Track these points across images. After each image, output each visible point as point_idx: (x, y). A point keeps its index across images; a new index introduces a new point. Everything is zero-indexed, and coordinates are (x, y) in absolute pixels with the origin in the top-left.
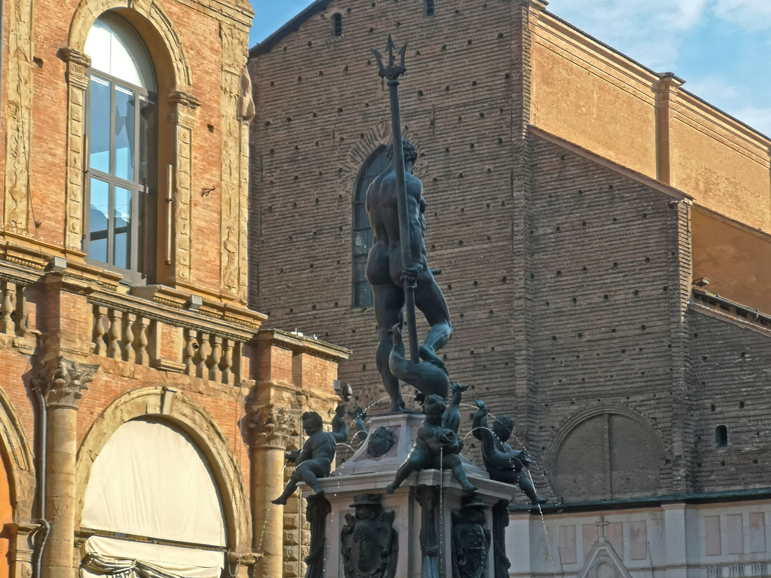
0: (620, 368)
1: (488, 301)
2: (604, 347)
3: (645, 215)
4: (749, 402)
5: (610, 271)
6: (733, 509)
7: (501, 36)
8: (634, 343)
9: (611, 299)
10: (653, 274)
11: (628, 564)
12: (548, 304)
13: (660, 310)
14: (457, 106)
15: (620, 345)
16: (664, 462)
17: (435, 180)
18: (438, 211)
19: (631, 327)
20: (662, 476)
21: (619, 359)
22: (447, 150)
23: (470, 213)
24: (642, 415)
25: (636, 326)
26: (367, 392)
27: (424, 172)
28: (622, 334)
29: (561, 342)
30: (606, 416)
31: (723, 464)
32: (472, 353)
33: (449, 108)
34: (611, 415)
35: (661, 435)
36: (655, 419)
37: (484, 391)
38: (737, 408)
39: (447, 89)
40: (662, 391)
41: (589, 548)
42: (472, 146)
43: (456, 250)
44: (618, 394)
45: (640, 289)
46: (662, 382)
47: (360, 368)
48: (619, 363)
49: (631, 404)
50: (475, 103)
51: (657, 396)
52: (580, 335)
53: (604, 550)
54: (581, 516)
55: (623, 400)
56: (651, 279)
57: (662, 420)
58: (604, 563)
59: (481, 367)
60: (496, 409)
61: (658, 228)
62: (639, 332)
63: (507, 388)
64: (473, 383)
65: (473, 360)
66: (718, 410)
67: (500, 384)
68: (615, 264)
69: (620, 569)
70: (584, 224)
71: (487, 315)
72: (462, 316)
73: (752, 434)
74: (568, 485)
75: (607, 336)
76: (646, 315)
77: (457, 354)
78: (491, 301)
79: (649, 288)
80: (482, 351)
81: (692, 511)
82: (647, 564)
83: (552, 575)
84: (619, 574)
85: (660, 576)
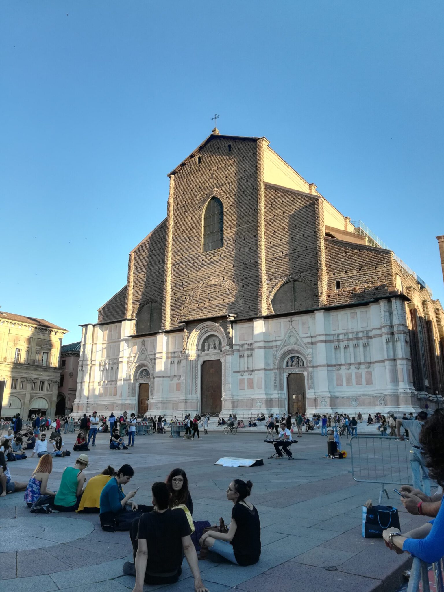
0: (298, 263)
1: (249, 245)
2: (292, 256)
3: (307, 206)
4: (349, 271)
5: (293, 228)
6: (344, 311)
7: (254, 153)
8: (303, 253)
9: (294, 238)
10: (310, 227)
11: (301, 335)
12: (271, 243)
13: (313, 240)
15: (297, 255)
16: (315, 296)
17: (231, 205)
18: (232, 216)
19: (302, 247)
20: (314, 302)
21: (297, 260)
22: (235, 195)
23: (242, 215)
24: (306, 280)
25: (303, 247)
26: (206, 281)
27: (227, 203)
28: (298, 250)
29: (275, 256)
31: (339, 295)
32: (243, 263)
33: (236, 180)
34: (294, 281)
35: (314, 286)
36: (311, 280)
37: (248, 276)
38: (344, 274)
39: (235, 174)
41: (286, 330)
42: (244, 192)
43: (238, 228)
44: (297, 273)
45: (305, 233)
46: (314, 266)
47: (205, 273)
48: (297, 261)
49: (302, 276)
50: (245, 177)
51: (312, 272)
52: (283, 253)
53: (292, 331)
54: (283, 319)
55: (299, 275)
56: (309, 229)
57: (314, 281)
58: (292, 336)
59: (246, 268)
60: (251, 283)
61: (312, 210)
62: (305, 249)
63: (256, 275)
64: (243, 274)
65: (243, 266)
66: (336, 275)
67: (253, 274)
68: (296, 226)
69: (298, 337)
70: (284, 213)
71: (249, 249)
72: (240, 251)
73: (350, 283)
74: (278, 308)
75: (292, 252)
76: (307, 243)
77: (238, 264)
78: (250, 244)
79: (308, 233)
80: (247, 262)
81: (327, 314)
82: (309, 335)
83: (272, 341)
84: (298, 340)
85: (314, 340)
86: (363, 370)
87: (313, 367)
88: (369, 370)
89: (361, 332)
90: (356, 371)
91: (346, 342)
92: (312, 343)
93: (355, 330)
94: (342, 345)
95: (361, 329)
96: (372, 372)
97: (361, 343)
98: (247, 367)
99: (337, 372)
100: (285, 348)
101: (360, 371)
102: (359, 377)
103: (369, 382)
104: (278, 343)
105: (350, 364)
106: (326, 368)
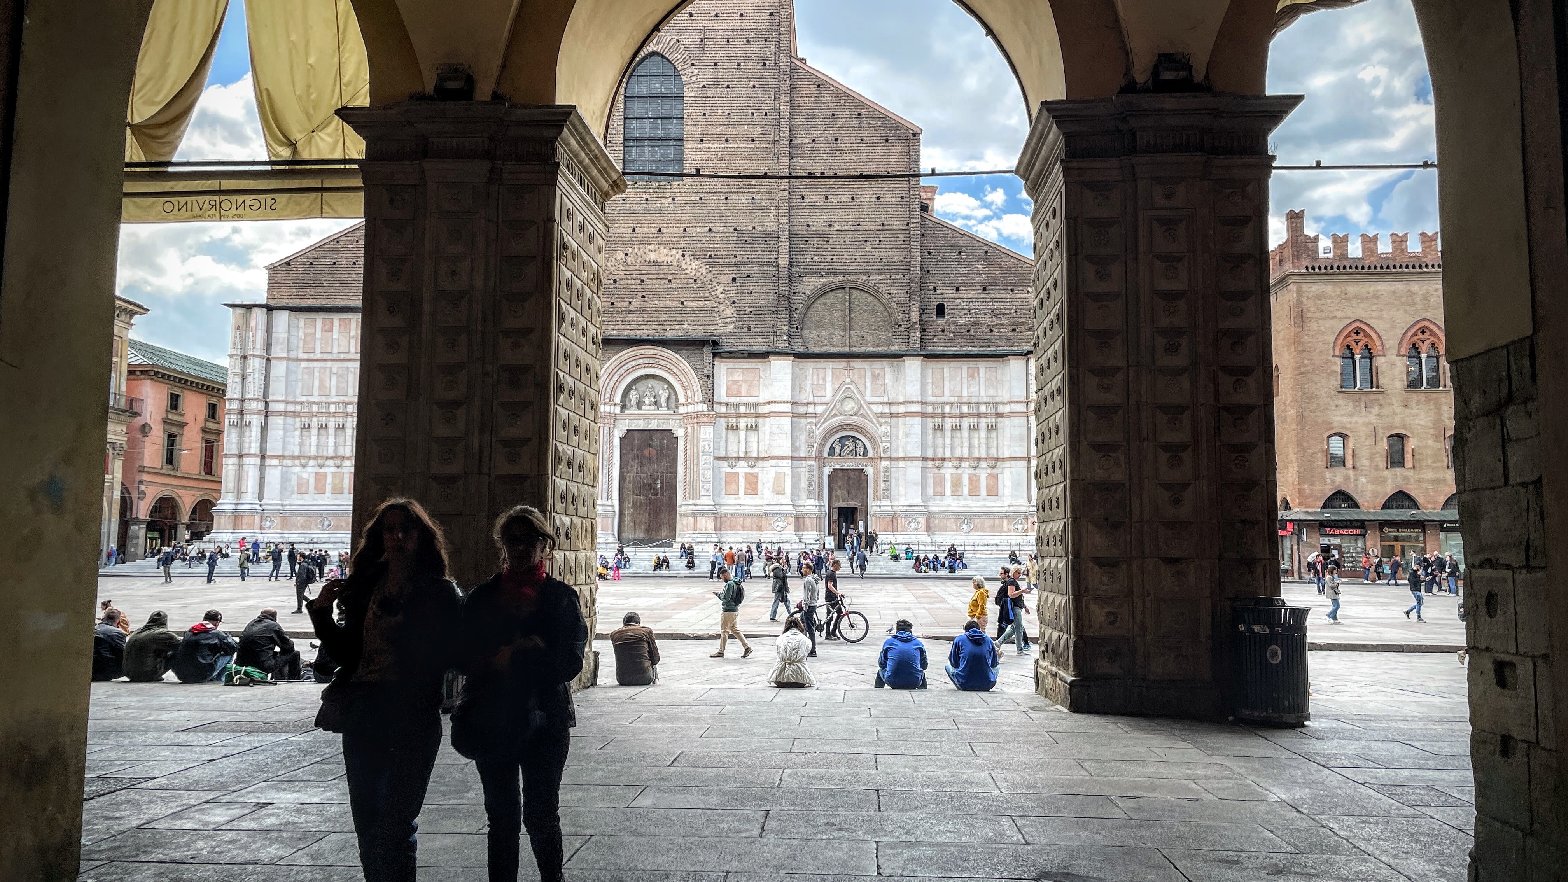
0: (863, 254)
1: (750, 190)
2: (850, 236)
3: (887, 140)
4: (963, 288)
5: (857, 179)
6: (955, 363)
8: (875, 236)
9: (858, 200)
10: (893, 186)
11: (868, 398)
12: (803, 198)
13: (897, 213)
14: (726, 30)
15: (863, 236)
16: (897, 326)
17: (704, 86)
18: (707, 113)
19: (873, 223)
20: (895, 337)
21: (863, 246)
22: (716, 64)
23: (736, 118)
24: (880, 290)
25: (877, 223)
26: (636, 250)
27: (694, 79)
28: (866, 228)
29: (814, 229)
30: (847, 289)
31: (943, 331)
32: (735, 229)
33: (718, 30)
34: (851, 288)
35: (895, 307)
36: (890, 294)
37: (745, 260)
38: (954, 291)
39: (717, 15)
40: (898, 274)
41: (838, 386)
43: (723, 146)
44: (860, 273)
45: (882, 196)
46: (898, 267)
47: (630, 230)
48: (862, 250)
49: (871, 282)
50: (742, 30)
51: (893, 277)
52: (830, 225)
53: (850, 388)
54: (832, 362)
55: (865, 278)
56: (891, 189)
57: (896, 295)
59: (742, 242)
60: (755, 275)
61: (899, 151)
62: (881, 228)
63: (766, 260)
64: (735, 253)
65: (736, 235)
66: (939, 292)
67: (760, 256)
68: (861, 175)
69: (862, 402)
70: (836, 140)
71: (749, 201)
73: (965, 311)
74: (813, 338)
75: (853, 228)
76: (885, 216)
77: (721, 229)
78: (753, 190)
79: (889, 196)
80: (744, 228)
81: (924, 363)
82: (886, 400)
83: (807, 404)
84: (861, 406)
85: (895, 409)
86: (983, 473)
87: (891, 459)
88: (995, 471)
89: (986, 403)
90: (972, 471)
91: (958, 419)
92: (892, 415)
93: (974, 399)
94: (948, 423)
95: (985, 400)
96: (1000, 476)
97: (983, 422)
98: (744, 450)
99: (936, 471)
100: (835, 419)
101: (977, 472)
102: (974, 483)
103: (993, 491)
104: (820, 409)
105: (961, 459)
106: (919, 463)
